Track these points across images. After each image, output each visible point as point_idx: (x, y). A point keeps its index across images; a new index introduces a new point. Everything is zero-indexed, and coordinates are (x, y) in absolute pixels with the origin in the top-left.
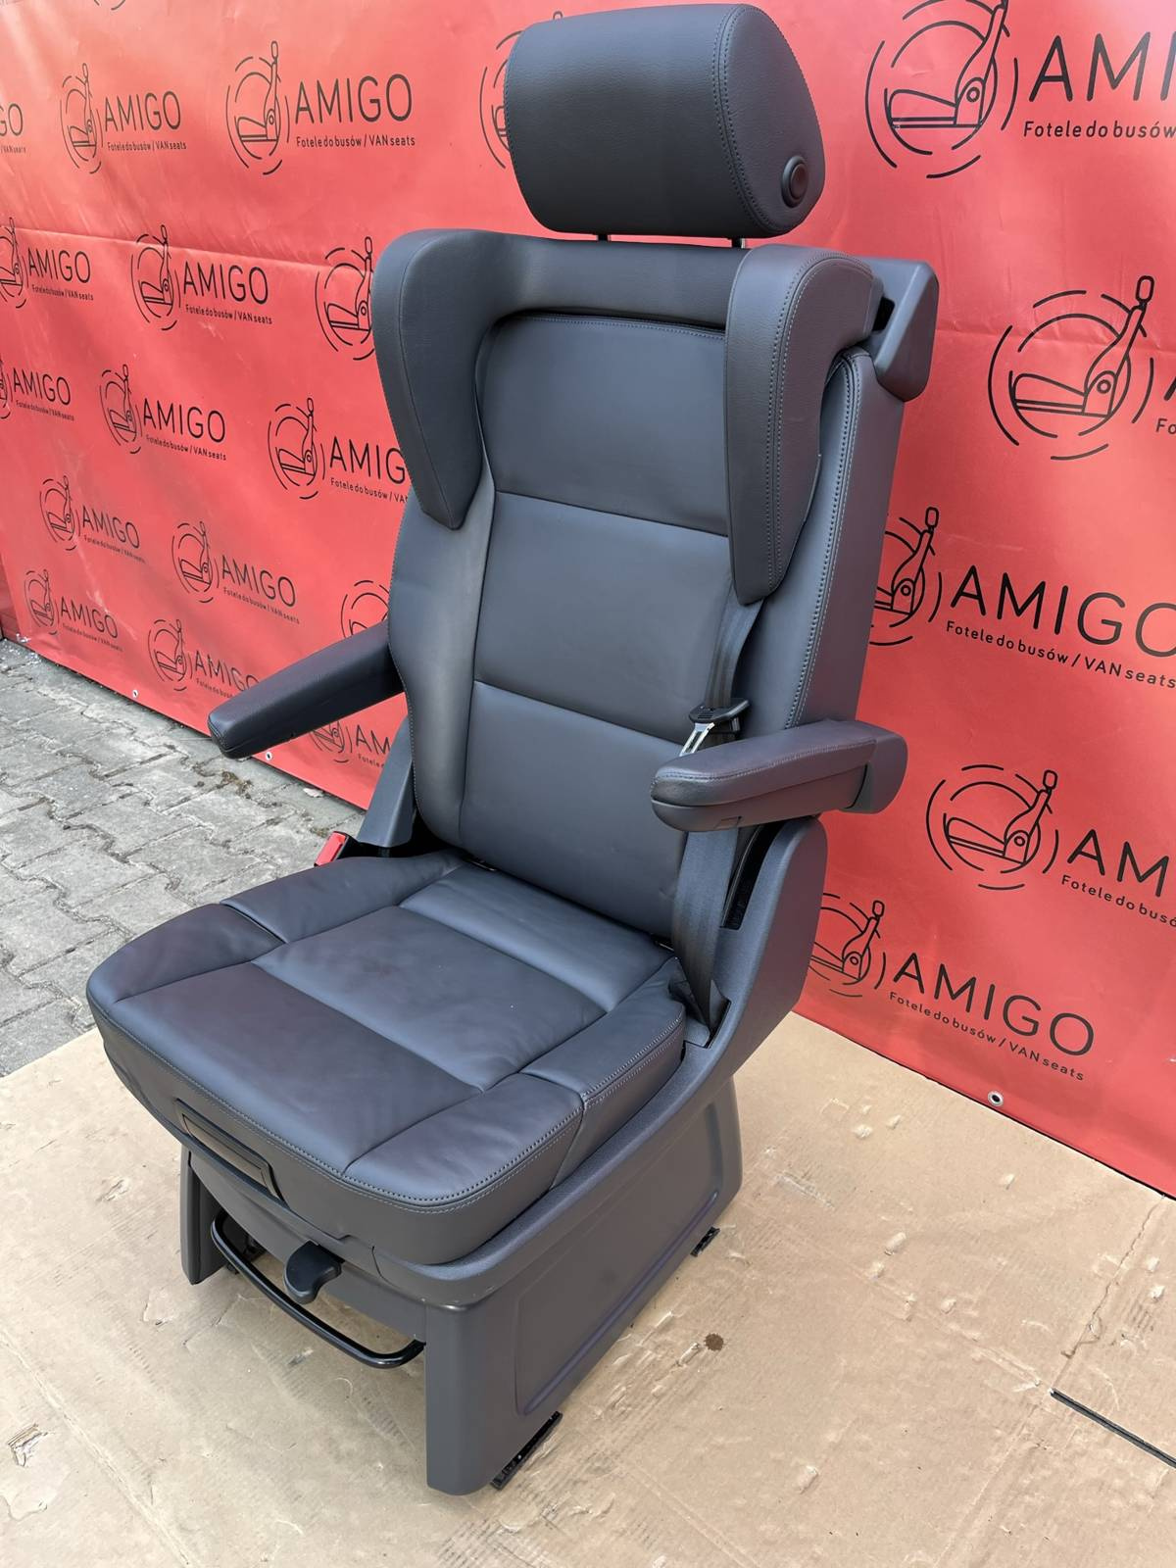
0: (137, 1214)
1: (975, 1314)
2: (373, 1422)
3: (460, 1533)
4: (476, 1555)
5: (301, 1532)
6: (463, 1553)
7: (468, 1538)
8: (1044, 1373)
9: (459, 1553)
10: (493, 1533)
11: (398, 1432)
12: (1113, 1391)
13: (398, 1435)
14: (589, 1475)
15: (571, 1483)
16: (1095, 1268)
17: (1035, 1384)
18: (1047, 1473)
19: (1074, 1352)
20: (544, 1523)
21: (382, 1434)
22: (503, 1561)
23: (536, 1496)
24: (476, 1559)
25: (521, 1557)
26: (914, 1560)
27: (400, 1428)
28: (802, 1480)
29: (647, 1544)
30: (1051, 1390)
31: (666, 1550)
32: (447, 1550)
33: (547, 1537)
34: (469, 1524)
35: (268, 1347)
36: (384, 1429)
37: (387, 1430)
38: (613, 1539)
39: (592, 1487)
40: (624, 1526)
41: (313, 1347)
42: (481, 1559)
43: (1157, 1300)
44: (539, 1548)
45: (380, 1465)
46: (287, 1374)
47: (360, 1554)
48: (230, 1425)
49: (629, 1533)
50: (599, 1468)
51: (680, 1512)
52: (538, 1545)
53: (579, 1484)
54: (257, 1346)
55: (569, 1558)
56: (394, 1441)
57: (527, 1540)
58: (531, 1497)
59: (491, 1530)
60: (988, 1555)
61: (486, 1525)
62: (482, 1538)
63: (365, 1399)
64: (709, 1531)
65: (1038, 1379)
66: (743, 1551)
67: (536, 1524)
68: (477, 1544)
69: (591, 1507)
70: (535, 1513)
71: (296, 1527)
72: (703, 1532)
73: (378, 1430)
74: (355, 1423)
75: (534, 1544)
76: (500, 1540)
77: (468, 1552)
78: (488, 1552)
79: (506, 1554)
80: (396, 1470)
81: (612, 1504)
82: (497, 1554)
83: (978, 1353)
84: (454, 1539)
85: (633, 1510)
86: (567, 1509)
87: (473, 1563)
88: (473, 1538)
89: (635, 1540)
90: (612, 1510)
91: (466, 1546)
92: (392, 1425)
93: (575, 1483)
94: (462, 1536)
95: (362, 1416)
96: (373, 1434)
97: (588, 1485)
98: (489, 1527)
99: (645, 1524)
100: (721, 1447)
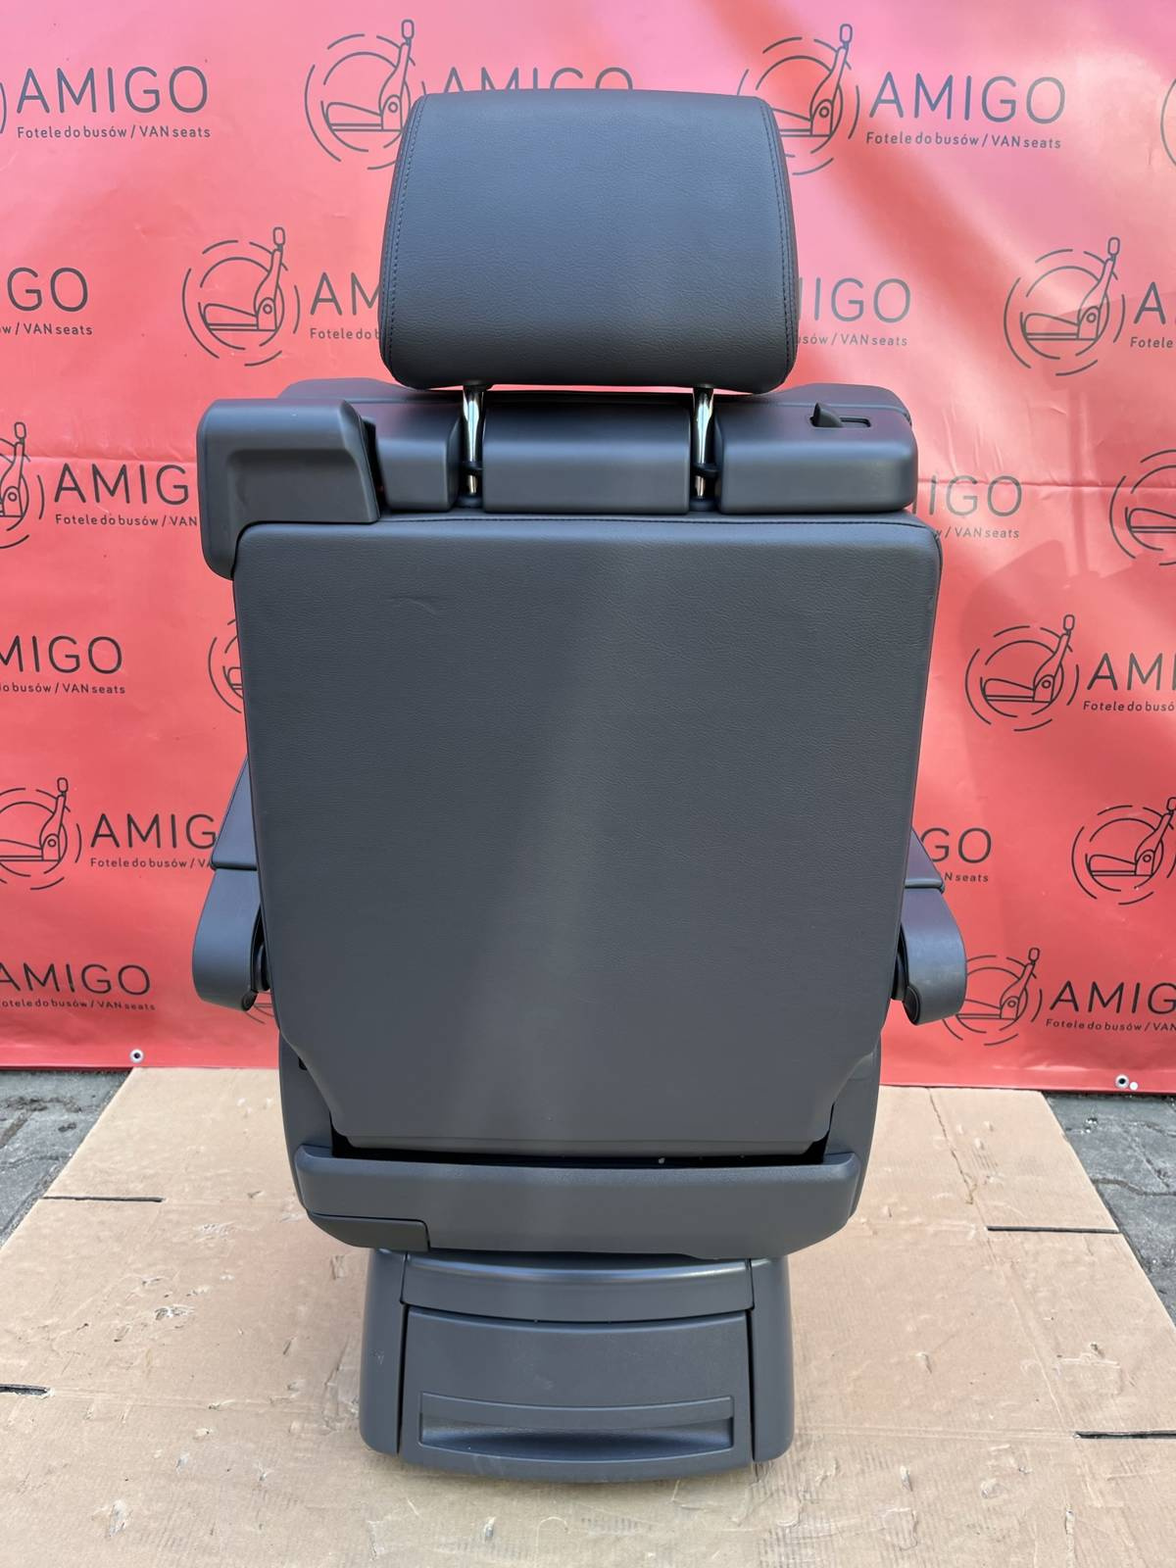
0: (171, 1523)
1: (905, 1209)
2: (609, 1529)
3: (763, 1551)
4: (791, 1557)
6: (780, 1562)
7: (773, 1551)
8: (973, 1220)
10: (784, 1536)
11: (636, 1523)
12: (1015, 1210)
13: (639, 1525)
14: (802, 1453)
15: (796, 1467)
16: (937, 1147)
17: (975, 1231)
18: (1033, 1275)
19: (972, 1199)
20: (809, 1503)
21: (626, 1533)
22: (813, 1547)
23: (785, 1492)
24: (794, 1559)
25: (821, 1535)
26: (1026, 1367)
27: (636, 1519)
28: (923, 1364)
29: (884, 1465)
30: (985, 1229)
31: (899, 1462)
33: (821, 1509)
34: (762, 1542)
35: (450, 1541)
36: (623, 1529)
37: (627, 1527)
38: (861, 1479)
39: (812, 1459)
40: (858, 1466)
41: (491, 1515)
42: (797, 1557)
43: (982, 1147)
44: (824, 1521)
45: (650, 1555)
46: (493, 1547)
49: (866, 1468)
50: (802, 1446)
51: (882, 1434)
52: (822, 1519)
53: (802, 1463)
54: (438, 1547)
55: (850, 1512)
56: (641, 1530)
57: (812, 1523)
58: (781, 1494)
59: (780, 1534)
60: (1056, 1338)
61: (774, 1533)
62: (782, 1543)
63: (583, 1520)
64: (909, 1431)
65: (973, 1226)
66: (940, 1429)
67: (803, 1510)
68: (782, 1550)
69: (825, 1472)
70: (796, 1503)
72: (906, 1435)
73: (619, 1533)
74: (595, 1541)
75: (819, 1521)
76: (794, 1535)
77: (783, 1559)
78: (796, 1548)
79: (808, 1540)
80: (667, 1548)
81: (836, 1460)
82: (803, 1546)
83: (931, 1229)
84: (763, 1559)
85: (853, 1453)
86: (812, 1484)
87: (795, 1563)
88: (776, 1549)
89: (875, 1469)
90: (841, 1462)
92: (626, 1523)
93: (799, 1464)
94: (766, 1552)
95: (594, 1533)
96: (618, 1539)
97: (808, 1459)
98: (777, 1534)
99: (869, 1457)
100: (859, 1378)
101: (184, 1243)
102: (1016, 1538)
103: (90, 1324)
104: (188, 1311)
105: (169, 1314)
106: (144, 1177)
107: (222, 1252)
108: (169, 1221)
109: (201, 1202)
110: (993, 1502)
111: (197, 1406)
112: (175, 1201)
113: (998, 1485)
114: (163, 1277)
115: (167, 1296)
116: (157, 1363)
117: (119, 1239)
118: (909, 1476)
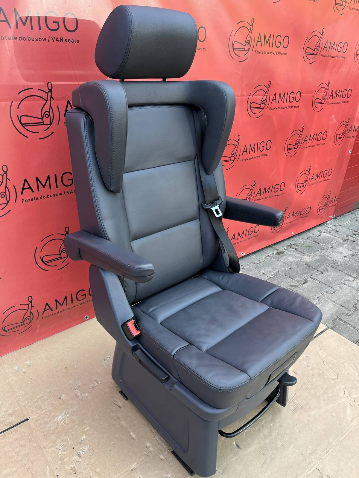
2: (259, 425)
5: (293, 445)
7: (290, 406)
9: (294, 408)
11: (262, 419)
13: (263, 420)
21: (262, 423)
32: (294, 411)
36: (261, 423)
41: (233, 441)
42: (295, 404)
45: (272, 424)
46: (243, 449)
47: (297, 431)
48: (260, 466)
54: (232, 459)
56: (264, 420)
71: (292, 446)
73: (261, 424)
74: (259, 430)
77: (294, 406)
79: (293, 398)
80: (273, 420)
91: (293, 407)
92: (260, 421)
95: (257, 429)
96: (263, 426)
101: (56, 428)
102: (321, 372)
103: (58, 474)
104: (87, 447)
105: (81, 453)
106: (10, 414)
107: (74, 422)
108: (41, 424)
109: (44, 411)
110: (310, 367)
111: (127, 473)
112: (35, 416)
113: (307, 363)
114: (64, 443)
115: (73, 448)
116: (98, 470)
117: (30, 441)
118: (293, 371)
